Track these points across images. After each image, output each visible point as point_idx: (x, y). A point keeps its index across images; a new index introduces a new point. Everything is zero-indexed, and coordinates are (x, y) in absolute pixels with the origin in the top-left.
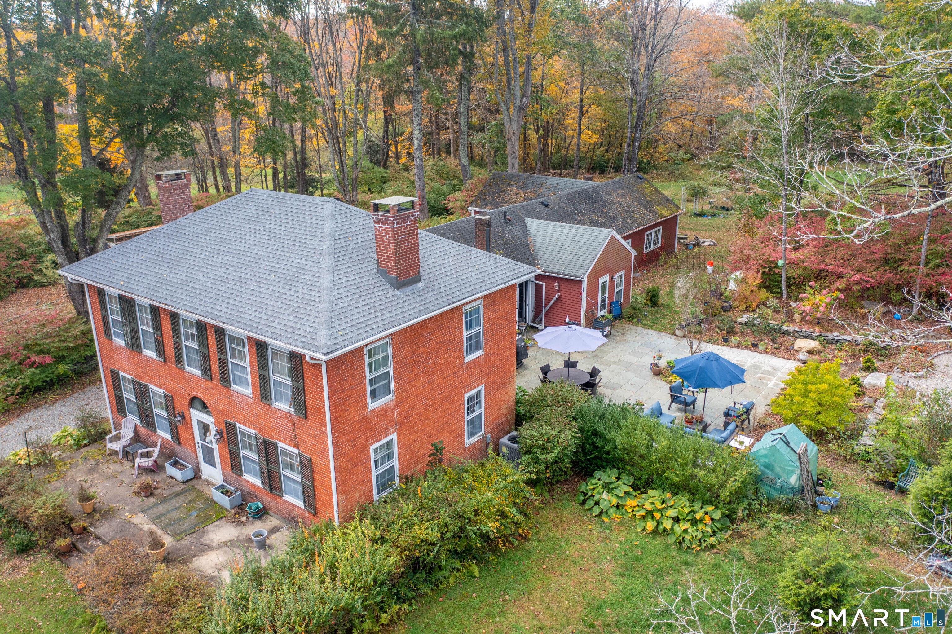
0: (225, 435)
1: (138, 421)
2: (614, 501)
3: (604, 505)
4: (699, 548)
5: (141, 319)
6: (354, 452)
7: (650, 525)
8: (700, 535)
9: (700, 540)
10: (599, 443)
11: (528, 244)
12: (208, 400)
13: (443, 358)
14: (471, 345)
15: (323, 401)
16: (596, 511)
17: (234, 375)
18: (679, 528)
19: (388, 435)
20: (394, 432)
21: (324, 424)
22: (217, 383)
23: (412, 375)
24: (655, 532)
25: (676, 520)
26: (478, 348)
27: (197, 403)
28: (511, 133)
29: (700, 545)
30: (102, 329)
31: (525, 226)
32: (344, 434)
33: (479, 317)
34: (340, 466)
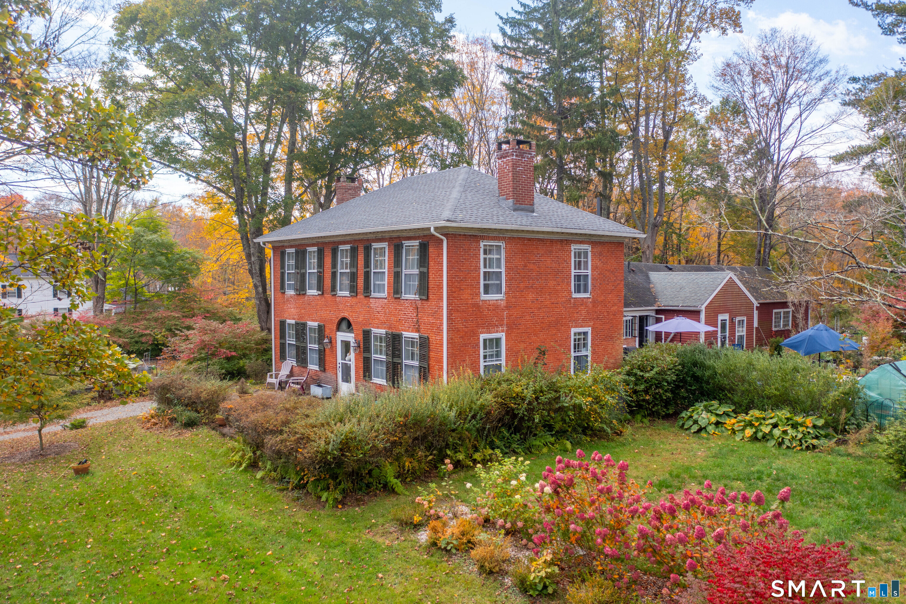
0: (362, 345)
1: (294, 363)
2: (713, 419)
3: (702, 423)
4: (799, 448)
5: (310, 263)
6: (466, 332)
7: (749, 432)
8: (800, 436)
9: (800, 440)
10: (699, 373)
11: (649, 289)
12: (352, 316)
13: (552, 283)
14: (579, 286)
15: (442, 277)
16: (695, 428)
17: (374, 284)
18: (777, 432)
19: (497, 332)
20: (503, 331)
21: (441, 299)
22: (361, 297)
23: (522, 285)
24: (754, 438)
25: (775, 426)
26: (586, 291)
27: (344, 325)
28: (646, 246)
29: (801, 445)
30: (279, 287)
31: (648, 277)
32: (458, 311)
33: (587, 262)
34: (452, 339)
